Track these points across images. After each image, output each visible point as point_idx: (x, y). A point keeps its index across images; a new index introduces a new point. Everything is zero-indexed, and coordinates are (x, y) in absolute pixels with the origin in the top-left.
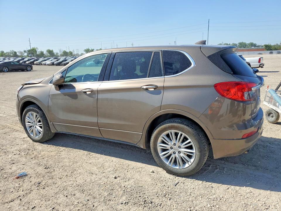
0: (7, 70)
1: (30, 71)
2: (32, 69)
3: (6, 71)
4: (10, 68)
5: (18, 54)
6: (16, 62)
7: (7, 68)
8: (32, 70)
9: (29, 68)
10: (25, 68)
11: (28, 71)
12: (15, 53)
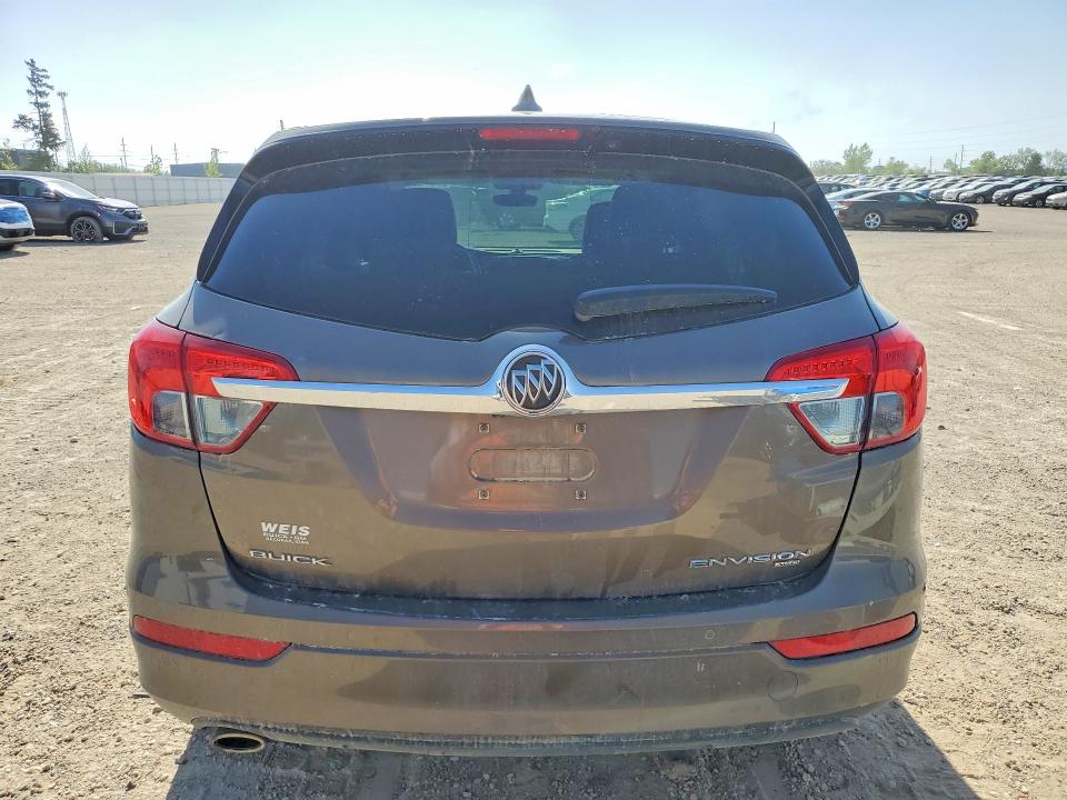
0: (878, 223)
1: (963, 230)
2: (971, 224)
3: (871, 227)
4: (891, 215)
5: (1044, 162)
6: (917, 194)
7: (877, 216)
8: (969, 228)
9: (959, 221)
10: (944, 220)
11: (953, 230)
12: (1037, 158)
